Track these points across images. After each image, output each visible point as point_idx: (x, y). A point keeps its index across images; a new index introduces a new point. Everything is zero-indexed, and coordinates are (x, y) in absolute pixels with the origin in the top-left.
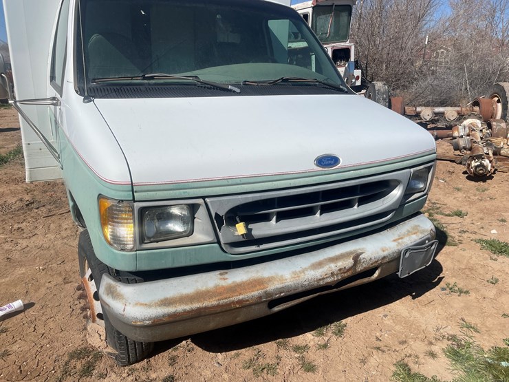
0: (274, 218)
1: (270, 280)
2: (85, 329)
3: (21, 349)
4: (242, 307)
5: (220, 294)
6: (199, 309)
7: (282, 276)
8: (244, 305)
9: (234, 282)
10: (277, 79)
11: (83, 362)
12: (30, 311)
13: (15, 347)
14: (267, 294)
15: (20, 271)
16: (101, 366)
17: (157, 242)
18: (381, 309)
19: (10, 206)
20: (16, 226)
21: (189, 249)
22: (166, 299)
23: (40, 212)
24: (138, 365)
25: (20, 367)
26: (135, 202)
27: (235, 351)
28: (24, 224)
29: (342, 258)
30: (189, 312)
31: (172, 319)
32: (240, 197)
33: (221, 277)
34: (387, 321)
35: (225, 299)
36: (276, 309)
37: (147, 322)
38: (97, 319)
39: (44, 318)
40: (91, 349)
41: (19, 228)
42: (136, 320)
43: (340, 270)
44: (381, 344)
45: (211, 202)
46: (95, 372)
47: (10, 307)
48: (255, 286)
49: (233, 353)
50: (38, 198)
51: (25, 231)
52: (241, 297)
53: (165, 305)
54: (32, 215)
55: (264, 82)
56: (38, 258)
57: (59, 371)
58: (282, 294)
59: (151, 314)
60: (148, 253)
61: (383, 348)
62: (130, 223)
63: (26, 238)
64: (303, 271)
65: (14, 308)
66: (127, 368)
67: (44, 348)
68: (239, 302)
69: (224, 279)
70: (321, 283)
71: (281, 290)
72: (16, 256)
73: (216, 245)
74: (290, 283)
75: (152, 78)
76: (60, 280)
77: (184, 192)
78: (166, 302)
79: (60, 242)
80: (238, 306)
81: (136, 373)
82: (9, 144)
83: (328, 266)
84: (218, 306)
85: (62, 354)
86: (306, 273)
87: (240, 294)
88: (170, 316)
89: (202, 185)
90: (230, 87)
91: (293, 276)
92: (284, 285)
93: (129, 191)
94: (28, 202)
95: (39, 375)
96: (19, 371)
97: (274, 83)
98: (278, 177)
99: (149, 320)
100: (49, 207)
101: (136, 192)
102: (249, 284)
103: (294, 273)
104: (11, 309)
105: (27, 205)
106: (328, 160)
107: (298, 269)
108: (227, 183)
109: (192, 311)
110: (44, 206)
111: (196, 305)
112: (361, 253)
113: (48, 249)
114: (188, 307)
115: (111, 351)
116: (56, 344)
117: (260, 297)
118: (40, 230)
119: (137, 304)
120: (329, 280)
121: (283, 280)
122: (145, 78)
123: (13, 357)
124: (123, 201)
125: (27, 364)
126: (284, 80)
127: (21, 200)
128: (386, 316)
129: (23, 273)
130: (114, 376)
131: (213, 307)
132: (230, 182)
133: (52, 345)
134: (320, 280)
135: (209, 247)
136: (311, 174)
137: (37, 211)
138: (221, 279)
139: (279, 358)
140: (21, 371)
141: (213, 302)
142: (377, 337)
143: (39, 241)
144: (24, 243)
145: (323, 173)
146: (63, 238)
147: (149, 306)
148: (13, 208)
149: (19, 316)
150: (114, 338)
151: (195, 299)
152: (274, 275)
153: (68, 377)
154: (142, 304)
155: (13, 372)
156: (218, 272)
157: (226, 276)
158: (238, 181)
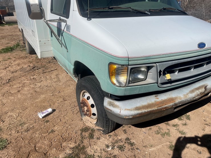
0: (177, 71)
1: (176, 98)
2: (82, 119)
3: (58, 129)
4: (166, 110)
5: (158, 105)
6: (151, 111)
7: (180, 97)
8: (167, 109)
9: (162, 100)
10: (162, 8)
11: (88, 133)
12: (55, 113)
13: (56, 128)
14: (175, 104)
15: (43, 96)
16: (96, 135)
17: (134, 83)
18: (200, 108)
19: (25, 69)
20: (32, 77)
21: (146, 86)
22: (137, 107)
23: (40, 71)
24: (111, 134)
25: (62, 137)
26: (129, 65)
27: (149, 127)
28: (35, 76)
29: (200, 88)
30: (147, 112)
31: (140, 115)
32: (170, 62)
33: (156, 97)
34: (205, 113)
35: (160, 107)
36: (176, 110)
37: (131, 117)
38: (92, 115)
39: (62, 115)
40: (89, 128)
41: (34, 78)
42: (126, 116)
43: (201, 93)
44: (207, 123)
45: (159, 65)
46: (95, 137)
47: (47, 111)
48: (171, 101)
49: (148, 128)
50: (36, 65)
51: (37, 79)
52: (166, 106)
53: (137, 110)
54: (37, 72)
55: (157, 10)
56: (48, 91)
57: (79, 137)
58: (180, 104)
59: (132, 113)
60: (130, 88)
61: (208, 124)
62: (126, 75)
63: (39, 82)
64: (187, 94)
65: (49, 112)
66: (107, 135)
67: (68, 128)
68: (165, 108)
69: (158, 98)
70: (194, 99)
71: (180, 103)
72: (38, 90)
73: (156, 84)
74: (184, 99)
75: (112, 8)
76: (61, 100)
77: (149, 61)
78: (137, 109)
79: (54, 84)
80: (164, 109)
81: (112, 137)
82: (11, 42)
83: (196, 92)
84: (158, 109)
85: (77, 130)
86: (189, 95)
87: (166, 104)
88: (139, 114)
89: (155, 58)
90: (146, 12)
91: (184, 96)
92: (181, 100)
93: (127, 61)
94: (33, 67)
95: (71, 139)
96: (62, 138)
97: (161, 10)
98: (184, 53)
99: (131, 116)
100: (42, 69)
101: (130, 61)
102: (168, 100)
103: (184, 95)
104: (48, 112)
105: (33, 68)
106: (202, 45)
107: (185, 94)
108: (165, 56)
109: (148, 112)
110: (40, 68)
111: (149, 110)
112: (207, 86)
113: (50, 86)
114: (146, 111)
115: (98, 128)
116: (72, 126)
117: (173, 106)
118: (43, 79)
119: (126, 110)
120: (197, 98)
121: (181, 98)
122: (109, 9)
123: (56, 132)
124: (124, 65)
125: (64, 135)
126: (164, 9)
127: (29, 66)
128: (204, 111)
129: (45, 97)
130: (104, 138)
131: (156, 110)
132: (167, 55)
133: (71, 126)
134: (194, 98)
135: (154, 85)
136: (196, 51)
137: (38, 70)
138: (156, 98)
139: (168, 130)
140: (63, 138)
141: (155, 108)
142: (204, 120)
143: (44, 83)
144: (39, 84)
145: (200, 51)
146: (55, 82)
147: (131, 110)
148: (27, 69)
149: (52, 115)
150: (104, 123)
151: (148, 107)
152: (177, 96)
153: (84, 139)
154: (128, 110)
155: (59, 138)
156: (154, 96)
157: (158, 97)
158: (170, 55)
